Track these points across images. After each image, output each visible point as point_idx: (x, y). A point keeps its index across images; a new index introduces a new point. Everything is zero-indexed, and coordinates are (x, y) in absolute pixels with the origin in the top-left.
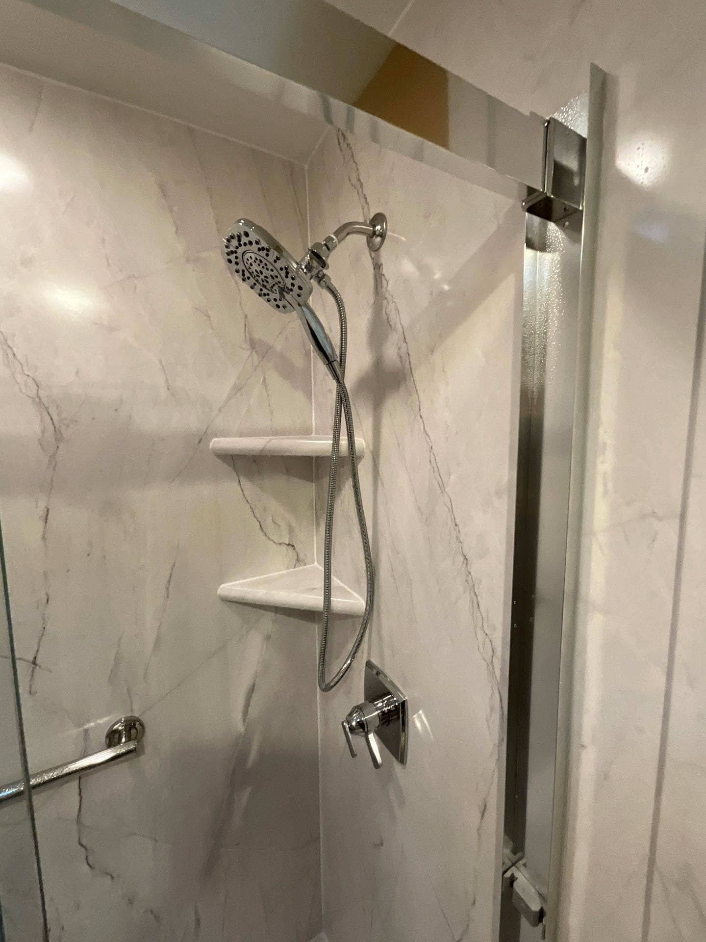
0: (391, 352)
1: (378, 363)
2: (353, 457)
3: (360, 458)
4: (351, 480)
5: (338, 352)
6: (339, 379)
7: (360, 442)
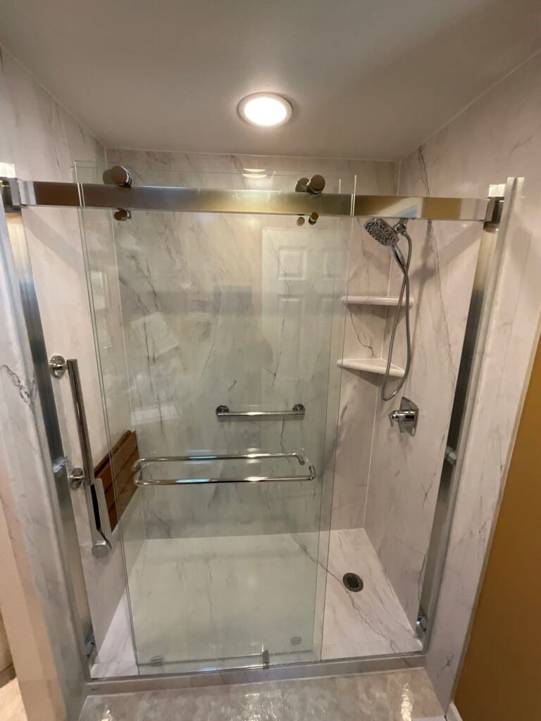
0: (431, 262)
1: (424, 265)
2: (408, 306)
3: (411, 307)
4: (405, 318)
5: (406, 261)
6: (405, 272)
7: (412, 300)
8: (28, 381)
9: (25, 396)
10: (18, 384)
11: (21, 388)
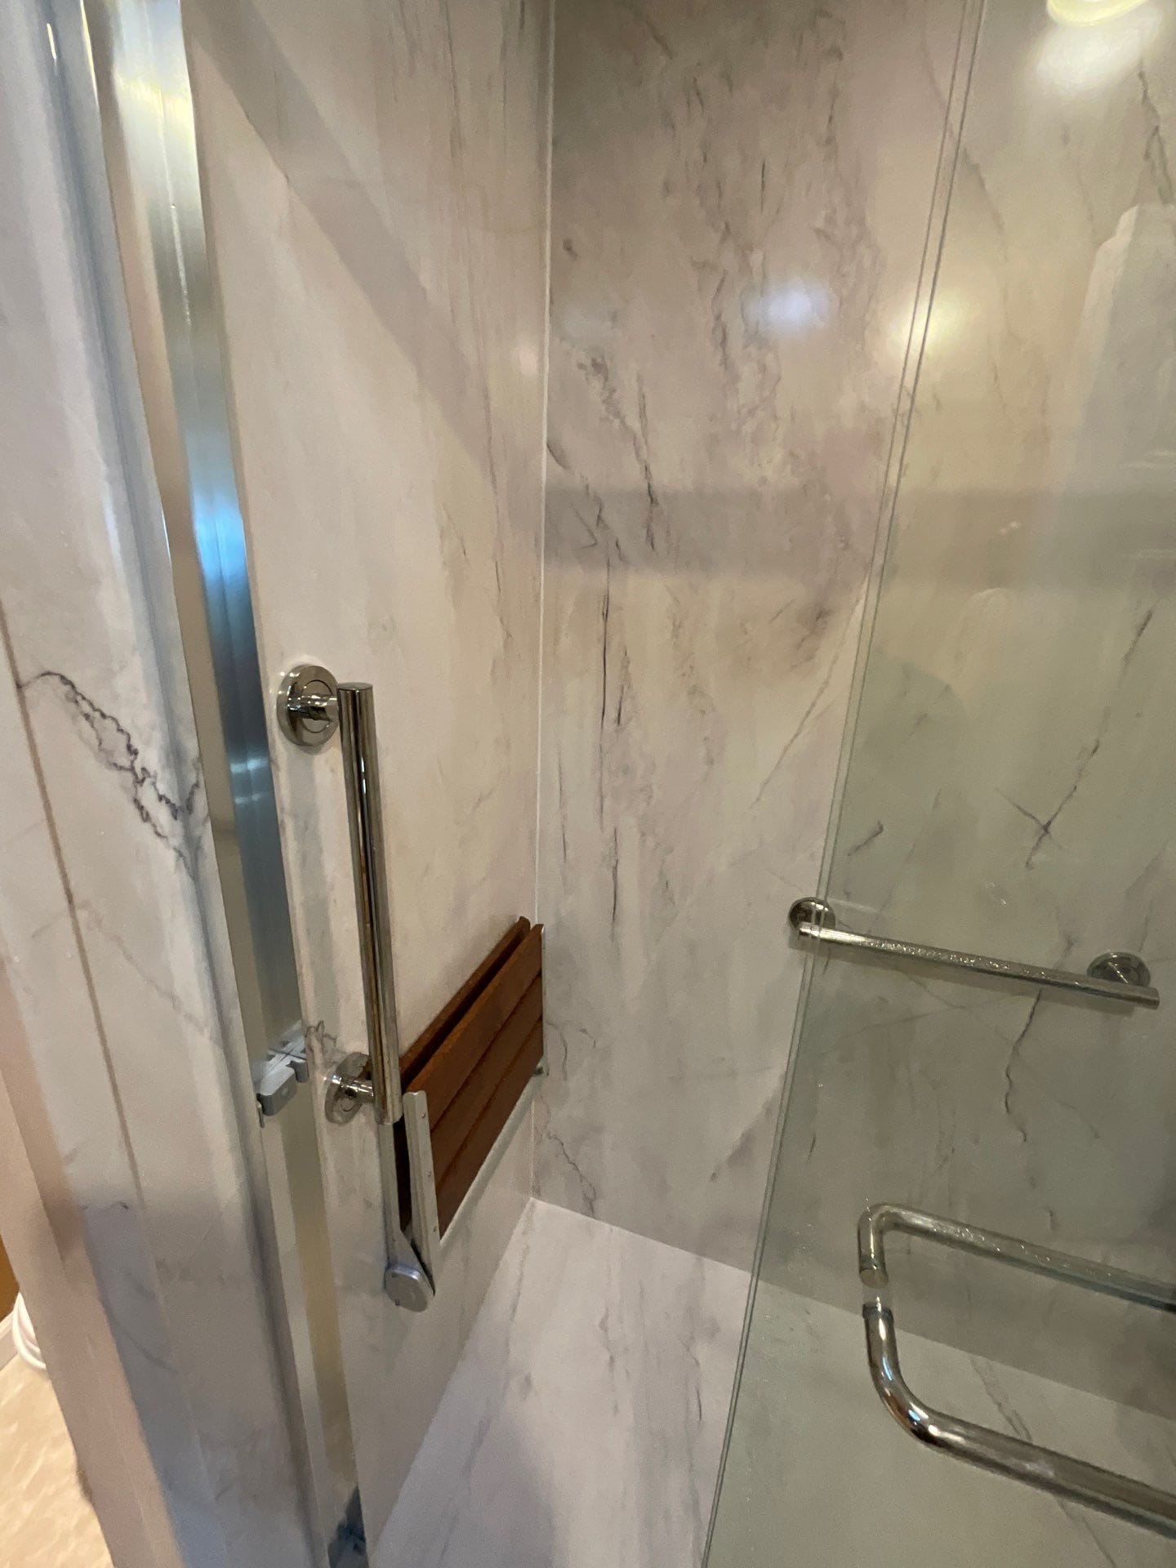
8: (175, 755)
9: (162, 814)
10: (124, 761)
11: (140, 778)
